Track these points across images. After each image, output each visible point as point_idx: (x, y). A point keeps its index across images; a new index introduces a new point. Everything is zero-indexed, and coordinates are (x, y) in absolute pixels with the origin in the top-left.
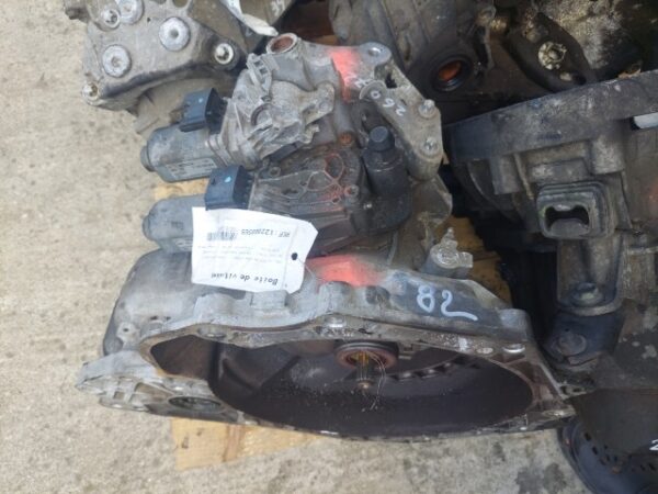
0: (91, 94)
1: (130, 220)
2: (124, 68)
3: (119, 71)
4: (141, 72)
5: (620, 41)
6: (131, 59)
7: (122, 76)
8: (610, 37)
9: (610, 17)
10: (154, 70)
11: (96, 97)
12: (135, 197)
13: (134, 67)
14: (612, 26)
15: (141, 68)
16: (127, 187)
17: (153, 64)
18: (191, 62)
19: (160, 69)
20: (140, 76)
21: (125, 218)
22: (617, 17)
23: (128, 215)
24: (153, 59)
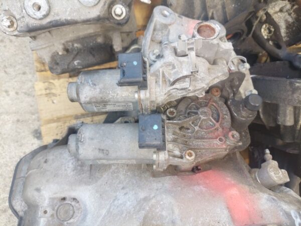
0: (9, 27)
1: (8, 95)
2: (44, 13)
3: (39, 14)
4: (57, 18)
5: (294, 28)
6: (50, 7)
7: (41, 19)
8: (290, 25)
9: (290, 14)
10: (69, 18)
11: (12, 29)
12: (12, 79)
13: (52, 13)
14: (290, 20)
15: (58, 15)
16: (5, 72)
17: (68, 13)
18: (99, 16)
19: (73, 18)
20: (57, 21)
21: (4, 94)
22: (294, 15)
23: (6, 92)
24: (69, 9)
